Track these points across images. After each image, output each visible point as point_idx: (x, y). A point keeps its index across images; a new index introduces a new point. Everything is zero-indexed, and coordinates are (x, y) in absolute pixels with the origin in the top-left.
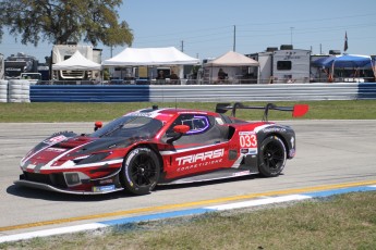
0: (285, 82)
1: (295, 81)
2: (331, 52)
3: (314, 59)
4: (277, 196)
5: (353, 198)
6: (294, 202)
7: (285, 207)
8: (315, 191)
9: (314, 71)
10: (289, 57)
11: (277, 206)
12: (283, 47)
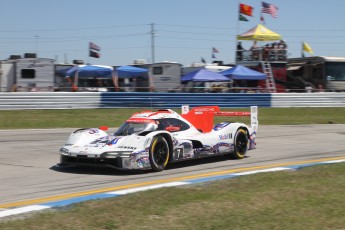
0: (29, 90)
1: (39, 89)
2: (75, 62)
3: (58, 68)
4: (14, 208)
5: (91, 206)
6: (31, 212)
7: (22, 218)
8: (52, 200)
9: (59, 80)
10: (33, 65)
11: (14, 219)
12: (27, 56)
